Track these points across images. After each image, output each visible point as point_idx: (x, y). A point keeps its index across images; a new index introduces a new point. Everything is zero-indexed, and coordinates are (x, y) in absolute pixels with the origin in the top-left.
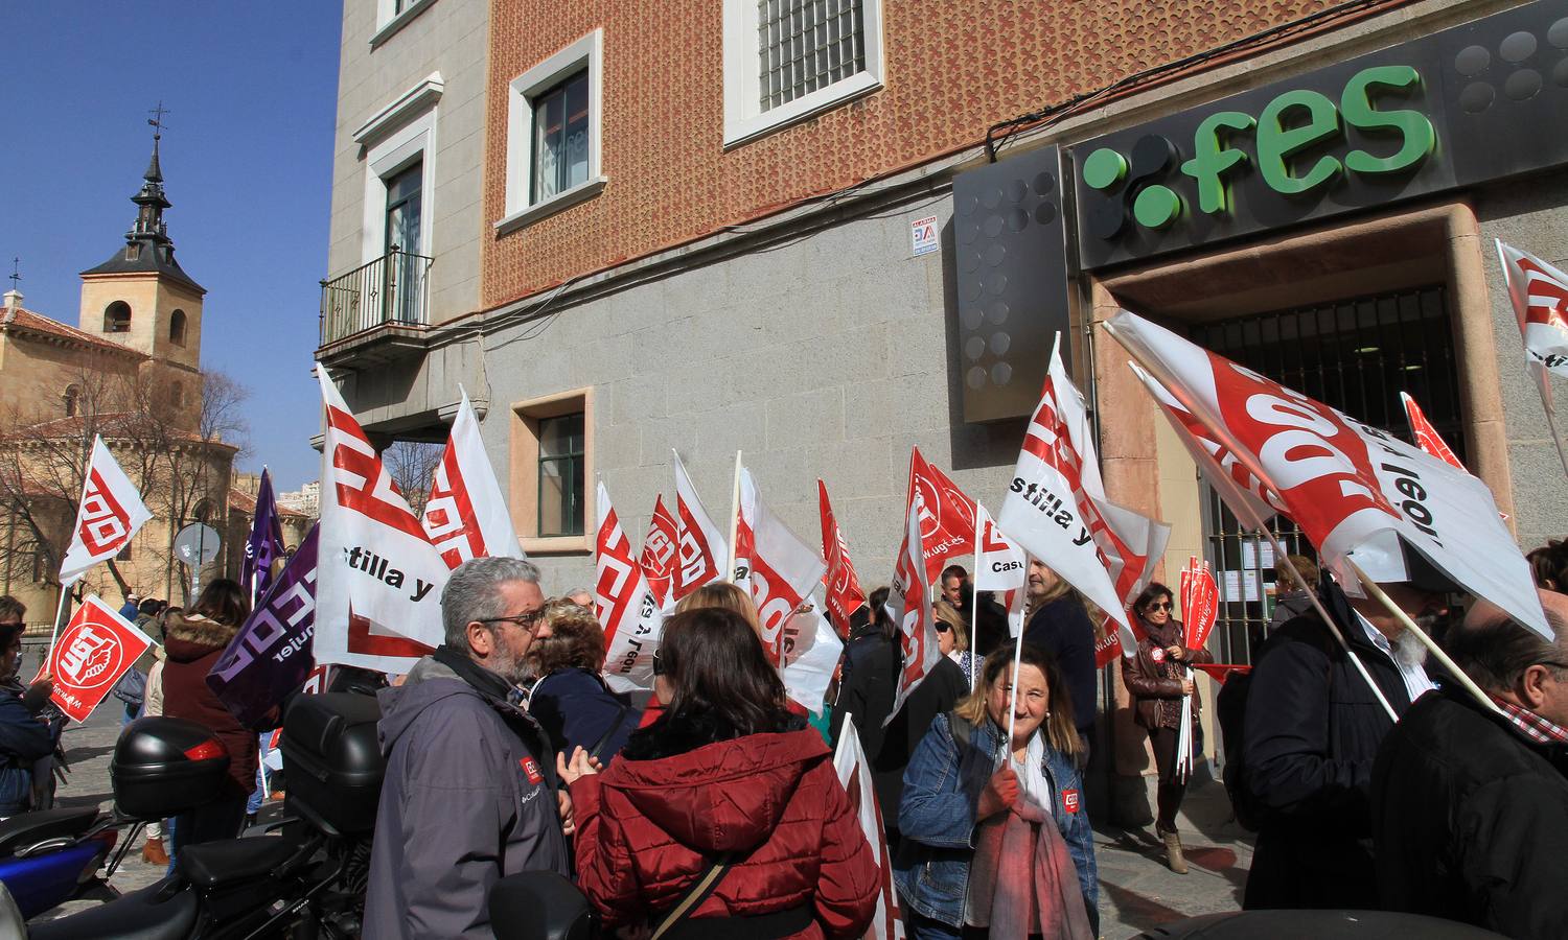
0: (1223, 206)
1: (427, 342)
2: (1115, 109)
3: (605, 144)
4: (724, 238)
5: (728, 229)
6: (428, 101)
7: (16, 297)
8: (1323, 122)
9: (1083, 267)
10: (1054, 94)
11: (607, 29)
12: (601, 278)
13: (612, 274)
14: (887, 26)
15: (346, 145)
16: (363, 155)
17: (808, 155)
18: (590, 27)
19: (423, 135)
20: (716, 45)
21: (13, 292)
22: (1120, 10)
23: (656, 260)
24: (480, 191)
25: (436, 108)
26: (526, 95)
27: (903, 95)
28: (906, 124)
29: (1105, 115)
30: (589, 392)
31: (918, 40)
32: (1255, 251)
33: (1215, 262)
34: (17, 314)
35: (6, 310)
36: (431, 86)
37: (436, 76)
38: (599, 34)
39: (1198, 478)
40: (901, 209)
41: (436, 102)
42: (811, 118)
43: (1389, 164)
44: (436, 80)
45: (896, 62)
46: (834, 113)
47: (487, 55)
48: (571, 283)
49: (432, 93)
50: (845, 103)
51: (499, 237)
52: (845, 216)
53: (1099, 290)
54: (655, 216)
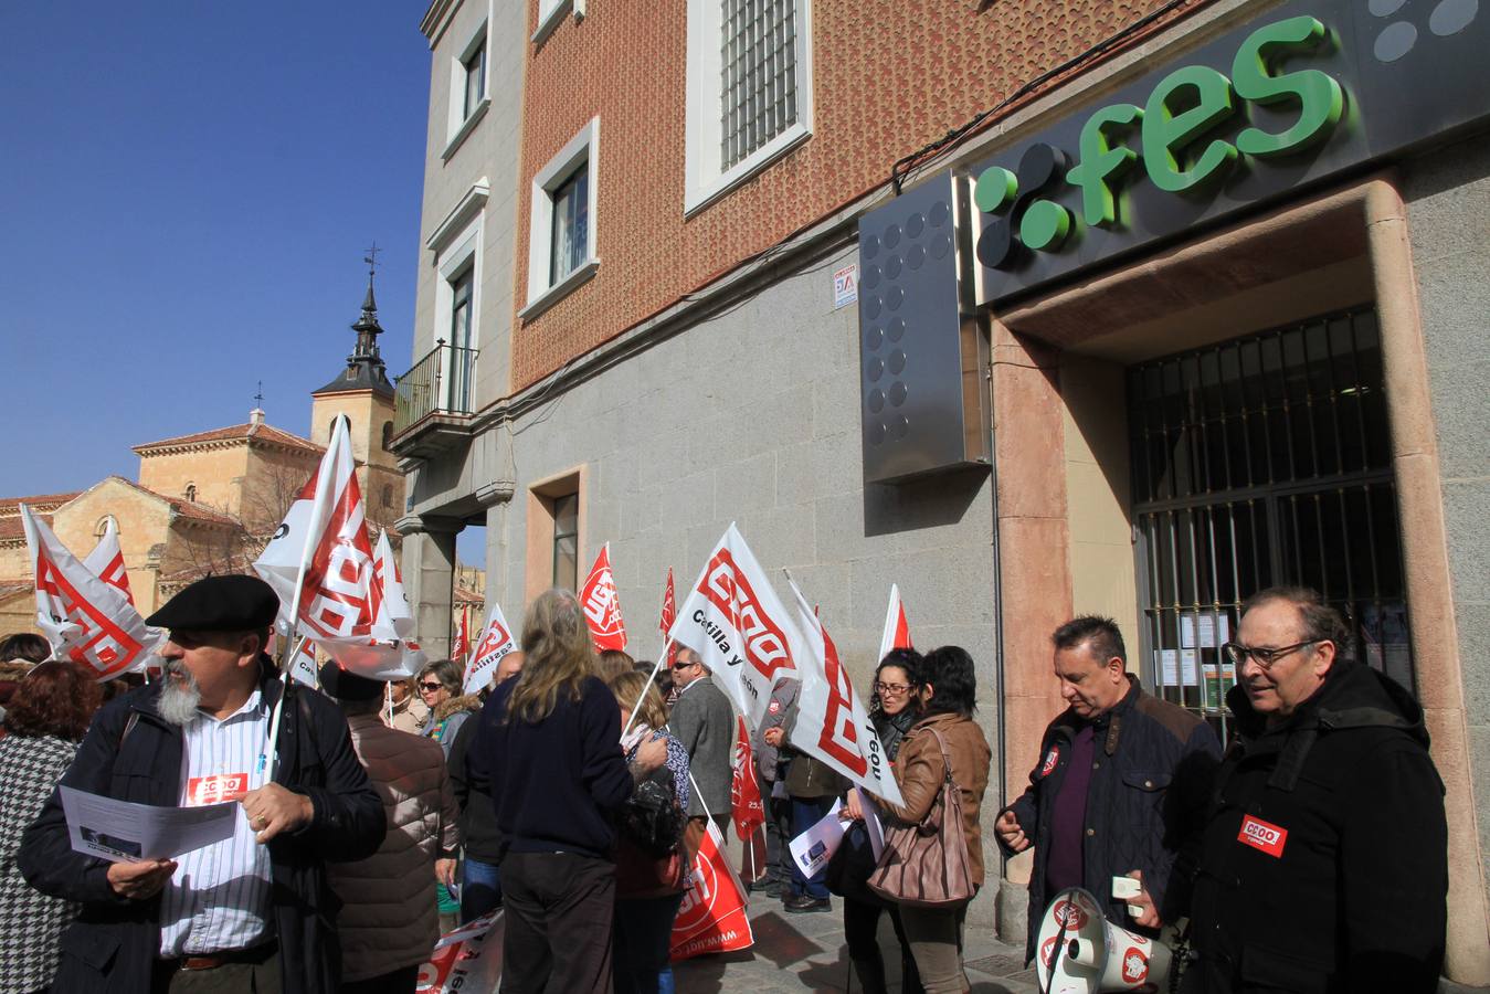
0: (1111, 215)
1: (472, 429)
2: (1011, 123)
3: (599, 229)
4: (682, 306)
5: (684, 298)
6: (477, 204)
7: (259, 414)
8: (1214, 101)
9: (979, 300)
10: (960, 117)
11: (603, 117)
12: (591, 357)
13: (599, 352)
14: (816, 72)
15: (426, 254)
16: (436, 262)
17: (751, 215)
18: (591, 116)
19: (475, 237)
20: (681, 117)
21: (257, 410)
22: (1021, 14)
23: (630, 335)
24: (512, 285)
25: (483, 210)
26: (545, 188)
27: (828, 142)
28: (831, 172)
29: (1002, 131)
30: (583, 468)
31: (842, 82)
32: (1151, 266)
33: (1109, 284)
34: (259, 428)
35: (250, 425)
36: (477, 190)
37: (484, 181)
38: (596, 121)
39: (1133, 542)
40: (826, 261)
41: (484, 205)
42: (752, 177)
43: (1285, 140)
44: (483, 184)
45: (823, 109)
46: (772, 169)
47: (519, 156)
48: (569, 364)
49: (479, 196)
50: (780, 158)
51: (524, 326)
52: (779, 274)
53: (997, 326)
54: (634, 293)
